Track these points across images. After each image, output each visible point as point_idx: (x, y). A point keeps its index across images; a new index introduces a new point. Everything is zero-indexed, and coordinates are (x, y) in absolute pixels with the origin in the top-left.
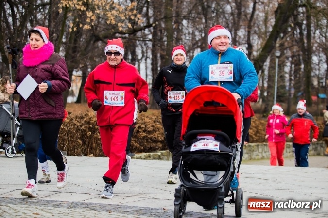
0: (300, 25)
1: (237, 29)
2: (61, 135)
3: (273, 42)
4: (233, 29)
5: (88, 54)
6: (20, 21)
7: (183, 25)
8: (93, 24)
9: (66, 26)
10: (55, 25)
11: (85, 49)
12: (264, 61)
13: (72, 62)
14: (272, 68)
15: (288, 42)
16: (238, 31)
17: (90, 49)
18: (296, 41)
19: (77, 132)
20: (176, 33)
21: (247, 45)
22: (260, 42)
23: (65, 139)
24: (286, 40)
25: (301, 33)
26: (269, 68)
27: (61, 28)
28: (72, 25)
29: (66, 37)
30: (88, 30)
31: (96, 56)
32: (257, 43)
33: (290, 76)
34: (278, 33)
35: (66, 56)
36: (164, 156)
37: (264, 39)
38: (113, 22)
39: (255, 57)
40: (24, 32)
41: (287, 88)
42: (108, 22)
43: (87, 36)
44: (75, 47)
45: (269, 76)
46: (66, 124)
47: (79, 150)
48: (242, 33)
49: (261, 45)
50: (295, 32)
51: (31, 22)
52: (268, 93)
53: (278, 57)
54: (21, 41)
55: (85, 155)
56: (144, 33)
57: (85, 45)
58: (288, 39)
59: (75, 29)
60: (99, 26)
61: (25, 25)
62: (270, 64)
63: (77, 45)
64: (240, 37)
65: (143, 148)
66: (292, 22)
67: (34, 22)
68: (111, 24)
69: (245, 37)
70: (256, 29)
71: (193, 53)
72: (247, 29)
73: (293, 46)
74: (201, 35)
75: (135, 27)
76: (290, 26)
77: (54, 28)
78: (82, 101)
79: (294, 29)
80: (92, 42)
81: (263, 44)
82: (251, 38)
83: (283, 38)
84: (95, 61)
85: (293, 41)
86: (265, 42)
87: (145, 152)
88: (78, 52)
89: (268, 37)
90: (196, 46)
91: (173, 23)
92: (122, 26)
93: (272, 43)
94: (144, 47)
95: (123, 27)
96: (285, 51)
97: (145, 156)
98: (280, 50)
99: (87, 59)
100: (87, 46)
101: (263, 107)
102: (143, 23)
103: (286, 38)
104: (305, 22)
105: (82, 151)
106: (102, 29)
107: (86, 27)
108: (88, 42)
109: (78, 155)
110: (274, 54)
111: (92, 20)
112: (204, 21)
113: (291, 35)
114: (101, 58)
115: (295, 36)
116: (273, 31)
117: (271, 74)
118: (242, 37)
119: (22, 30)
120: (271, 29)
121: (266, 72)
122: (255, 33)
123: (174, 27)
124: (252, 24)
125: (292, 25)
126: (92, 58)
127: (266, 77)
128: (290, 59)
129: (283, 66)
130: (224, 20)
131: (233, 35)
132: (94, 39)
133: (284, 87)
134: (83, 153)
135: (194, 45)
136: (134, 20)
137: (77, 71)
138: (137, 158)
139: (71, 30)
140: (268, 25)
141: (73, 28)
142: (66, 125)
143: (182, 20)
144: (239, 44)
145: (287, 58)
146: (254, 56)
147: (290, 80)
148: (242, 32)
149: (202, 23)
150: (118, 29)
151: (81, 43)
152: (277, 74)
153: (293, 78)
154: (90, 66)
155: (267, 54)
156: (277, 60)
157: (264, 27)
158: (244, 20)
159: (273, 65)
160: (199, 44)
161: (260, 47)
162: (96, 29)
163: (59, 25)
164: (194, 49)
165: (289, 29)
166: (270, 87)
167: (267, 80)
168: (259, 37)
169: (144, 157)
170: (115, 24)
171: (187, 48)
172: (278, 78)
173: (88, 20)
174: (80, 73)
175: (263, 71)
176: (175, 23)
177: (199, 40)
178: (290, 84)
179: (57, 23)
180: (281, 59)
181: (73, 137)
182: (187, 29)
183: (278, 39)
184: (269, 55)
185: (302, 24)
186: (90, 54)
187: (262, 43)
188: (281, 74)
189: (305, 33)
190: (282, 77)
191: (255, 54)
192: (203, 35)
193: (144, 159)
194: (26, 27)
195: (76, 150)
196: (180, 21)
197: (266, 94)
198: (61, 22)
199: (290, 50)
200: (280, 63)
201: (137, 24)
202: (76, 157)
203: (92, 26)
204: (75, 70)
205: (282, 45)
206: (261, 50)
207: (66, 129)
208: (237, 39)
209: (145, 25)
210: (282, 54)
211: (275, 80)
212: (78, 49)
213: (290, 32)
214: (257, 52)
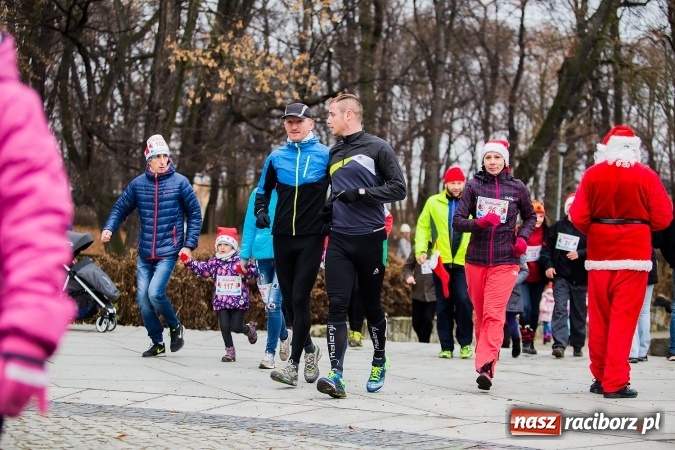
0: (603, 96)
1: (490, 103)
2: (169, 291)
3: (555, 127)
4: (484, 103)
5: (221, 145)
6: (100, 86)
7: (392, 94)
8: (230, 92)
9: (183, 94)
10: (163, 93)
11: (217, 138)
12: (538, 160)
13: (193, 160)
14: (552, 172)
15: (582, 128)
16: (492, 107)
17: (224, 136)
18: (596, 125)
19: (199, 286)
20: (380, 109)
21: (508, 133)
22: (531, 127)
23: (177, 298)
24: (578, 124)
25: (605, 112)
26: (547, 173)
27: (173, 99)
28: (192, 94)
29: (183, 115)
30: (222, 104)
31: (235, 151)
32: (526, 128)
34: (564, 110)
35: (181, 149)
37: (537, 121)
38: (267, 89)
39: (522, 154)
40: (108, 105)
42: (258, 89)
43: (219, 113)
44: (199, 133)
45: (548, 188)
46: (179, 271)
47: (202, 320)
48: (499, 110)
49: (533, 131)
50: (594, 110)
51: (121, 87)
53: (562, 154)
54: (101, 122)
55: (212, 329)
56: (323, 108)
57: (217, 129)
58: (582, 122)
59: (198, 101)
60: (243, 95)
61: (110, 93)
62: (549, 167)
63: (202, 129)
64: (495, 118)
65: (317, 316)
66: (590, 91)
67: (126, 87)
68: (261, 93)
69: (504, 118)
70: (525, 102)
71: (411, 146)
72: (508, 104)
73: (589, 133)
74: (426, 113)
75: (306, 97)
76: (585, 98)
77: (160, 98)
78: (210, 230)
79: (591, 104)
80: (229, 125)
81: (537, 131)
82: (515, 119)
83: (571, 119)
84: (235, 158)
85: (589, 125)
86: (539, 127)
87: (322, 324)
88: (204, 142)
89: (545, 117)
90: (416, 133)
91: (375, 92)
92: (281, 96)
93: (553, 129)
94: (323, 133)
95: (284, 98)
96: (576, 144)
97: (320, 330)
98: (567, 142)
99: (219, 154)
100: (220, 132)
102: (322, 90)
103: (579, 120)
104: (611, 92)
105: (207, 320)
106: (246, 100)
107: (218, 97)
108: (222, 125)
109: (199, 329)
110: (555, 148)
111: (228, 86)
112: (430, 87)
113: (586, 114)
114: (245, 153)
115: (595, 117)
116: (554, 107)
117: (550, 185)
118: (500, 117)
119: (104, 101)
120: (550, 103)
121: (542, 182)
122: (523, 110)
123: (377, 98)
124: (517, 94)
125: (589, 96)
126: (227, 153)
127: (542, 190)
128: (585, 157)
129: (573, 171)
130: (467, 86)
131: (483, 114)
132: (232, 119)
134: (209, 324)
135: (413, 130)
136: (305, 85)
137: (202, 177)
139: (190, 102)
140: (546, 96)
141: (194, 101)
142: (180, 274)
143: (392, 86)
144: (494, 130)
145: (580, 156)
146: (519, 151)
148: (499, 108)
149: (427, 92)
150: (275, 102)
151: (210, 126)
152: (560, 185)
154: (224, 168)
155: (543, 149)
156: (561, 160)
157: (538, 99)
158: (503, 86)
159: (553, 169)
160: (423, 129)
161: (530, 136)
162: (237, 100)
163: (170, 93)
164: (412, 139)
165: (584, 104)
166: (549, 207)
167: (543, 195)
168: (530, 117)
169: (319, 334)
170: (270, 93)
171: (400, 136)
172: (562, 192)
173: (221, 86)
174: (207, 180)
175: (536, 180)
176: (379, 91)
177: (423, 122)
179: (166, 90)
180: (568, 157)
181: (192, 296)
182: (402, 103)
183: (564, 122)
184: (546, 150)
185: (607, 93)
186: (225, 146)
187: (534, 128)
188: (570, 184)
189: (612, 111)
191: (522, 147)
192: (429, 113)
193: (319, 336)
194: (112, 95)
195: (196, 319)
196: (387, 87)
198: (174, 89)
199: (585, 141)
200: (566, 165)
201: (310, 92)
202: (197, 331)
203: (228, 96)
204: (198, 174)
205: (570, 132)
206: (534, 140)
207: (180, 281)
208: (491, 121)
209: (325, 94)
210: (571, 148)
211: (557, 195)
212: (204, 137)
213: (584, 108)
214: (526, 143)
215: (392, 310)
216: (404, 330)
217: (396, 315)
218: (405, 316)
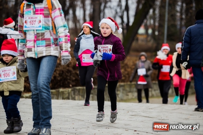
14: (162, 7)
26: (160, 7)
33: (181, 14)
36: (54, 95)
41: (178, 27)
45: (160, 16)
52: (159, 32)
62: (161, 4)
101: (155, 45)
117: (162, 14)
121: (157, 12)
129: (175, 5)
133: (174, 26)
138: (27, 97)
147: (181, 19)
153: (184, 17)
166: (161, 26)
167: (158, 19)
178: (181, 23)
188: (172, 13)
190: (173, 16)
197: (157, 33)
215: (74, 83)
216: (81, 94)
217: (76, 86)
218: (81, 86)
